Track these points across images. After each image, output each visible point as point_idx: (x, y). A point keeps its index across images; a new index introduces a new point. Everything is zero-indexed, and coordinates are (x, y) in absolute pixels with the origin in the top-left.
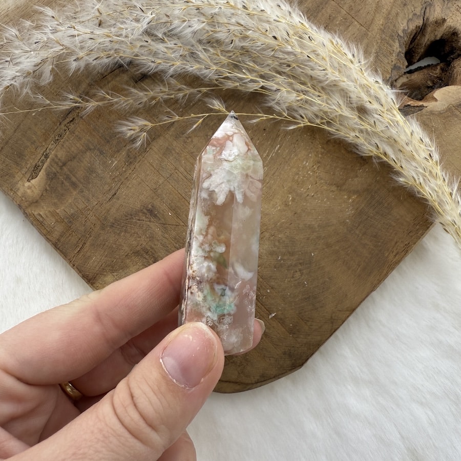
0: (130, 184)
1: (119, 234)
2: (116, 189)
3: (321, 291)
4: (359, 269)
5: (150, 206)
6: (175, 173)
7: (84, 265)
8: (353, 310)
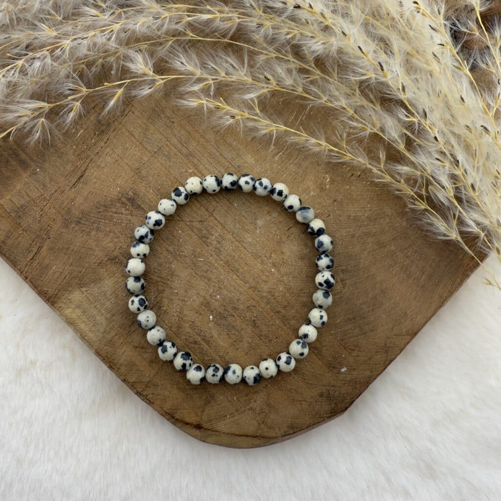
0: (101, 162)
1: (89, 233)
2: (83, 169)
3: (371, 309)
4: (423, 277)
5: (131, 193)
6: (165, 146)
7: (41, 277)
8: (416, 334)
